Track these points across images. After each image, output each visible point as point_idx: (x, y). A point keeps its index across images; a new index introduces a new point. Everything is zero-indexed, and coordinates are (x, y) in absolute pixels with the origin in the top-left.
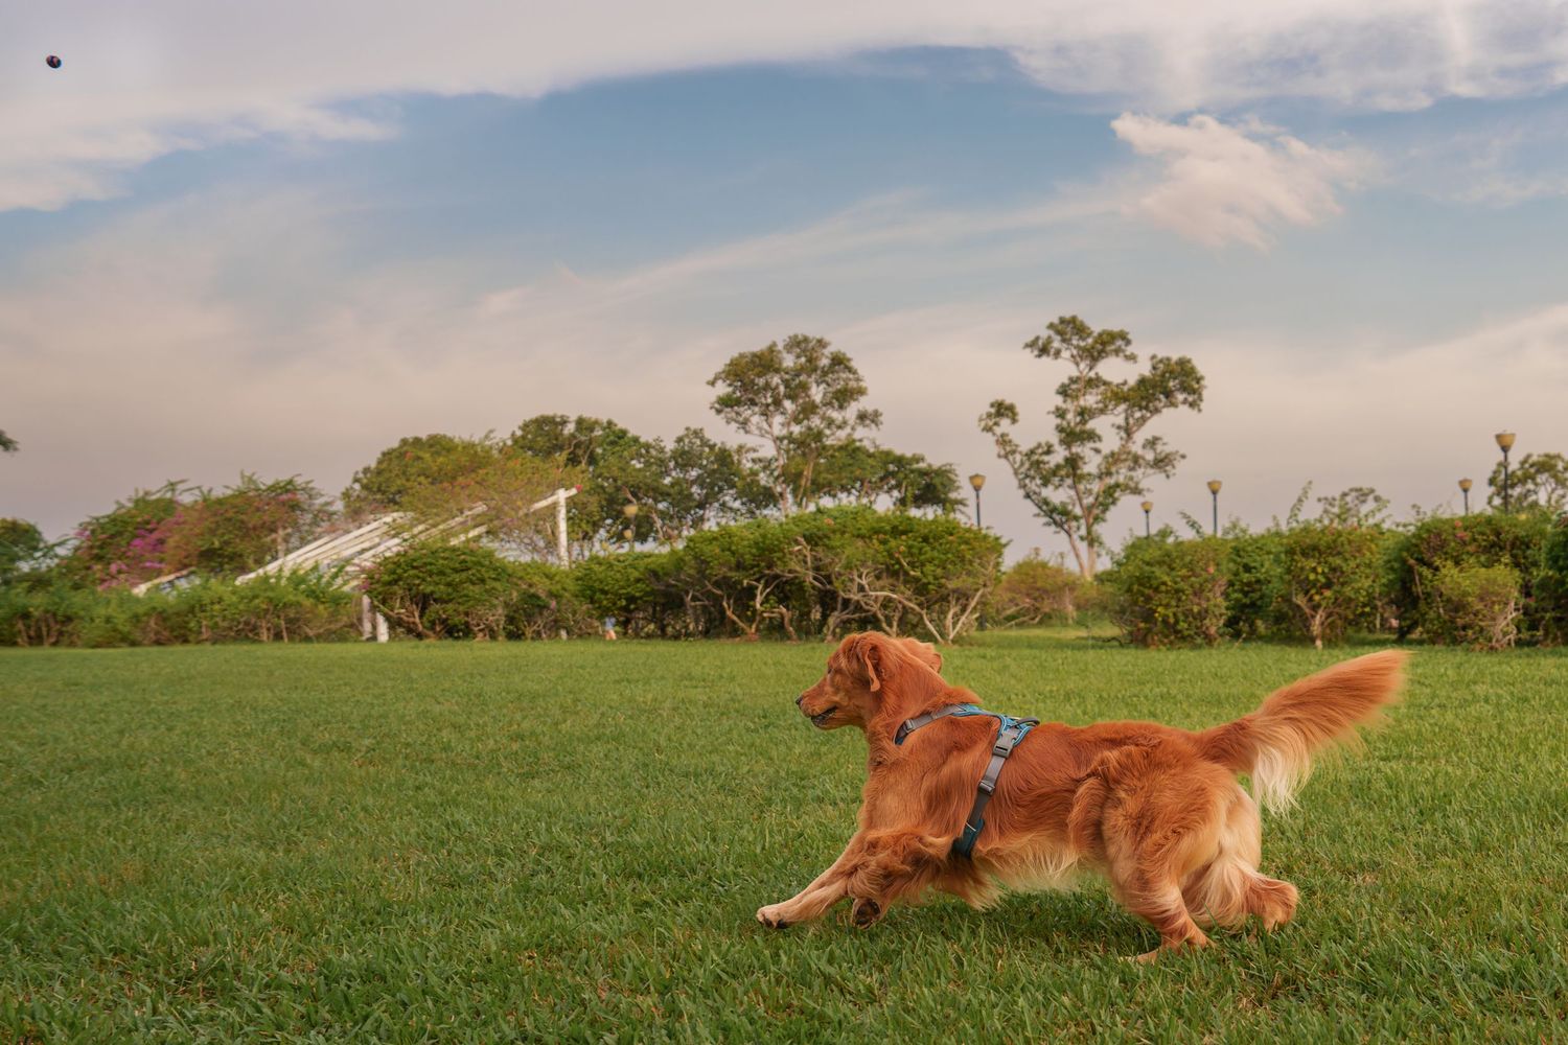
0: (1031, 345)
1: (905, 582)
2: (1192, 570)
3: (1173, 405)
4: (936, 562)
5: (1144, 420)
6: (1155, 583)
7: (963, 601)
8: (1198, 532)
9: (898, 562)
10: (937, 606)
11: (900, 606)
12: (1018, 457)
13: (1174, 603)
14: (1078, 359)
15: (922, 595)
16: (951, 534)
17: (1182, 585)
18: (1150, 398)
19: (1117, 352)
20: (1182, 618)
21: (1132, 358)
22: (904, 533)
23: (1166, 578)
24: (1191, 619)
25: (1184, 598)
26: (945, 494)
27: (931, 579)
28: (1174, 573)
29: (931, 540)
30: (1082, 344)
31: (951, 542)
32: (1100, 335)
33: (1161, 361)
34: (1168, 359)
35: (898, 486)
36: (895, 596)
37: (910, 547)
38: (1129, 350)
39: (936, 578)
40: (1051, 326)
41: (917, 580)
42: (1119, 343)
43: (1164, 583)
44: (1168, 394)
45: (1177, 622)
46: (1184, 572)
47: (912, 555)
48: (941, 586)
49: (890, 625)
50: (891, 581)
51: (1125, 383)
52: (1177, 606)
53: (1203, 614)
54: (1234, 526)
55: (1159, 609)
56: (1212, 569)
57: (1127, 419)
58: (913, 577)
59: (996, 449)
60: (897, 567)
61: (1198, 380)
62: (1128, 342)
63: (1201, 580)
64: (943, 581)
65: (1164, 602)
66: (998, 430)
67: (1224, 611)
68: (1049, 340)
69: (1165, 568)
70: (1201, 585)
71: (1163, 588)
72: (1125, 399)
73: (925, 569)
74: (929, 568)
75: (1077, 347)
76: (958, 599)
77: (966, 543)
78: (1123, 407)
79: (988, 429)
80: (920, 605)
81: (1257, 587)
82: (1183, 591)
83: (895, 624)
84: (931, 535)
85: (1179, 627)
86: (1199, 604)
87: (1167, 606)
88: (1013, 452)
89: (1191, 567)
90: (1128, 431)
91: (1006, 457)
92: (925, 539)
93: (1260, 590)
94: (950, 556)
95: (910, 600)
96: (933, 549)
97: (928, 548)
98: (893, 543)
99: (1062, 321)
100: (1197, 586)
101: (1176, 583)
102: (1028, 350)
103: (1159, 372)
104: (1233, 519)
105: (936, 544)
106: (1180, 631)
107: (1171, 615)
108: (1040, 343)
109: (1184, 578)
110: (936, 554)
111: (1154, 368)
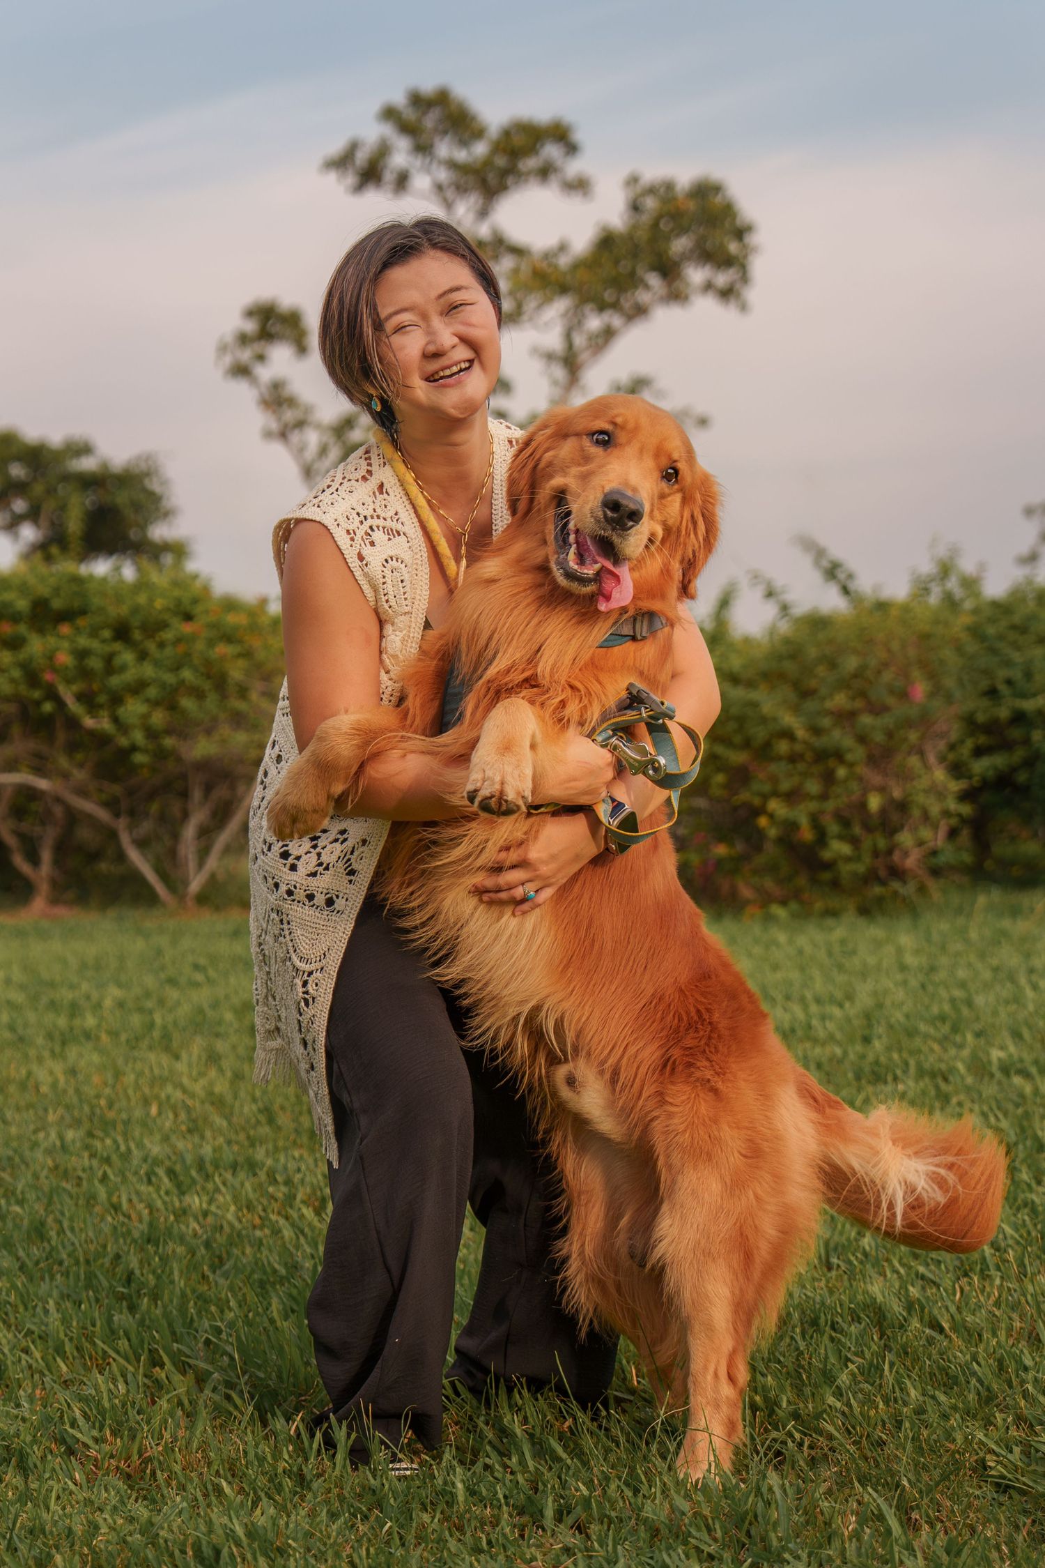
0: (342, 162)
1: (72, 748)
2: (863, 694)
3: (676, 296)
4: (152, 692)
5: (608, 334)
6: (760, 734)
7: (221, 792)
8: (845, 591)
9: (53, 695)
10: (154, 808)
11: (58, 811)
12: (312, 439)
13: (813, 787)
14: (450, 194)
15: (115, 779)
16: (188, 617)
17: (840, 737)
18: (629, 282)
19: (545, 173)
20: (833, 828)
21: (580, 186)
22: (66, 616)
23: (789, 720)
24: (857, 830)
25: (841, 772)
26: (143, 527)
27: (138, 737)
28: (811, 705)
29: (137, 635)
30: (461, 155)
31: (191, 639)
32: (507, 133)
33: (651, 190)
34: (669, 186)
35: (33, 515)
36: (43, 784)
37: (82, 654)
38: (574, 167)
39: (152, 734)
40: (389, 113)
41: (101, 740)
42: (552, 151)
43: (788, 735)
44: (669, 270)
45: (822, 838)
46: (840, 700)
47: (84, 673)
48: (161, 755)
49: (34, 859)
50: (33, 744)
51: (563, 248)
52: (824, 797)
53: (895, 817)
54: (945, 570)
55: (774, 805)
56: (921, 689)
57: (568, 337)
58: (92, 733)
59: (259, 419)
60: (48, 707)
61: (741, 233)
62: (572, 149)
63: (887, 720)
64: (169, 742)
65: (785, 786)
66: (265, 373)
67: (952, 805)
68: (383, 151)
69: (786, 692)
70: (890, 735)
71: (783, 747)
72: (563, 289)
73: (121, 711)
74: (133, 709)
75: (452, 165)
76: (208, 789)
77: (229, 638)
78: (559, 307)
79: (241, 371)
80: (112, 805)
81: (1016, 733)
82: (839, 755)
83: (46, 856)
84: (135, 622)
85: (827, 855)
86: (882, 790)
87: (792, 797)
88: (300, 424)
89: (858, 684)
90: (571, 363)
91: (283, 435)
92: (122, 632)
93: (1027, 741)
94: (187, 674)
95: (82, 792)
96: (143, 656)
97: (128, 657)
98: (36, 646)
99: (418, 101)
100: (879, 737)
101: (816, 731)
102: (332, 176)
103: (645, 219)
104: (942, 552)
105: (151, 646)
106: (829, 866)
107: (804, 822)
108: (361, 157)
109: (845, 717)
110: (148, 671)
111: (635, 207)
